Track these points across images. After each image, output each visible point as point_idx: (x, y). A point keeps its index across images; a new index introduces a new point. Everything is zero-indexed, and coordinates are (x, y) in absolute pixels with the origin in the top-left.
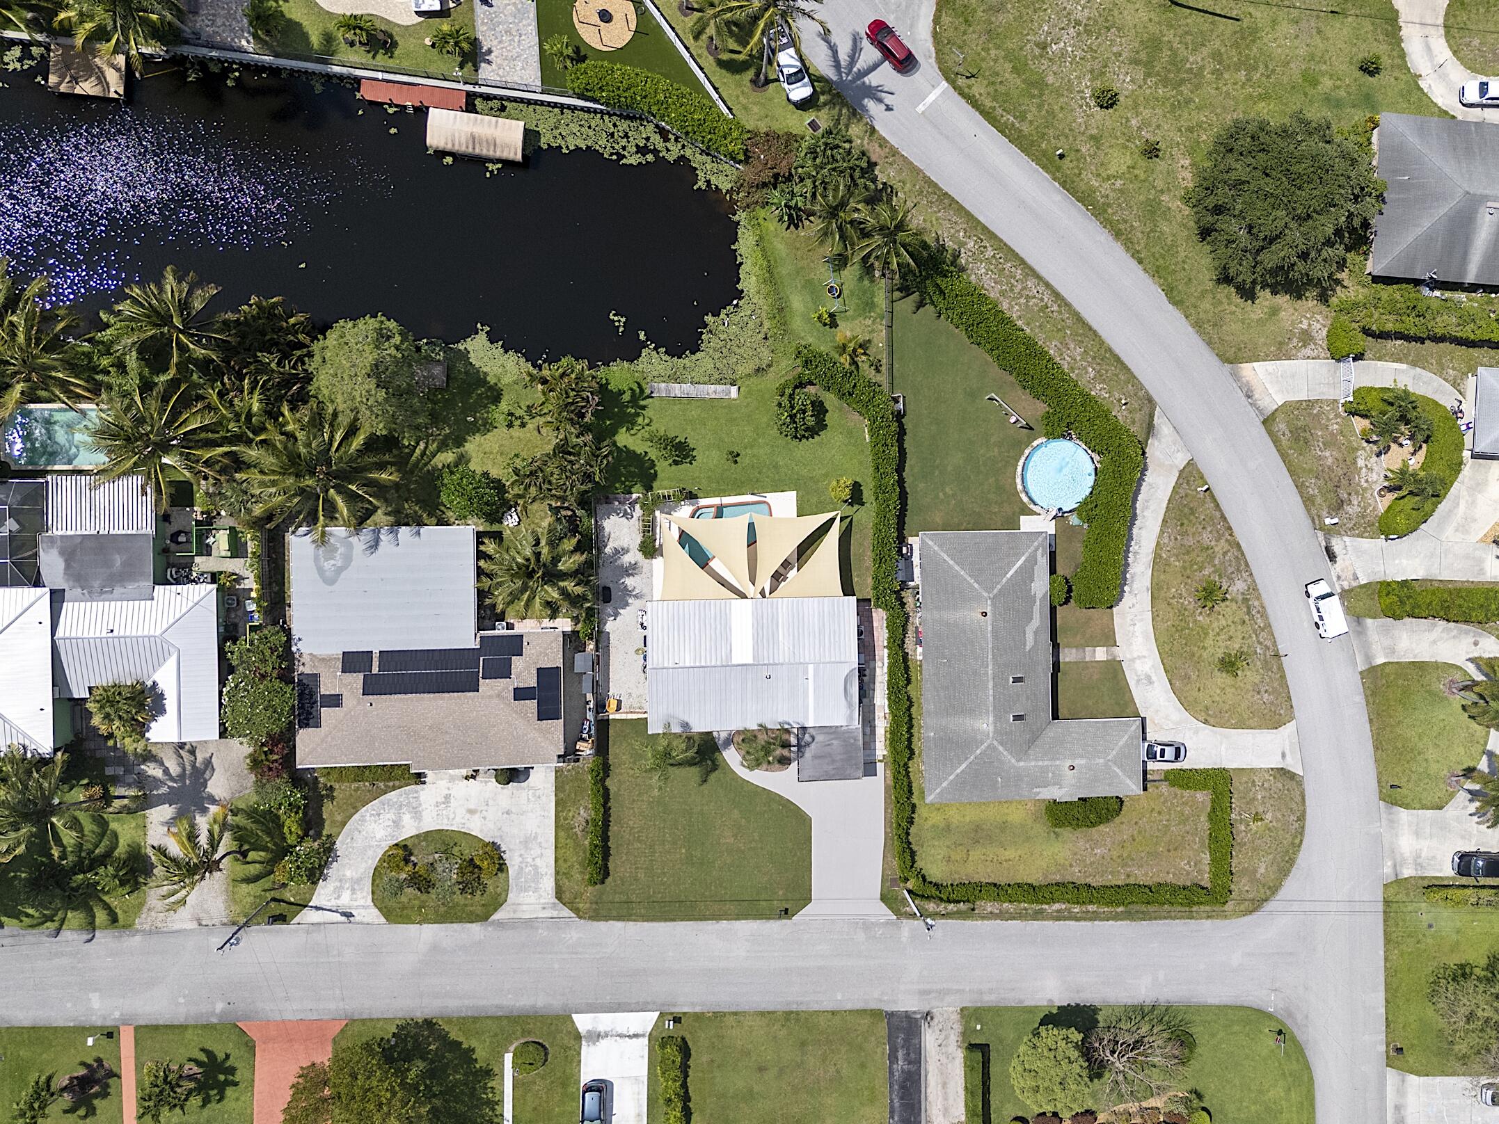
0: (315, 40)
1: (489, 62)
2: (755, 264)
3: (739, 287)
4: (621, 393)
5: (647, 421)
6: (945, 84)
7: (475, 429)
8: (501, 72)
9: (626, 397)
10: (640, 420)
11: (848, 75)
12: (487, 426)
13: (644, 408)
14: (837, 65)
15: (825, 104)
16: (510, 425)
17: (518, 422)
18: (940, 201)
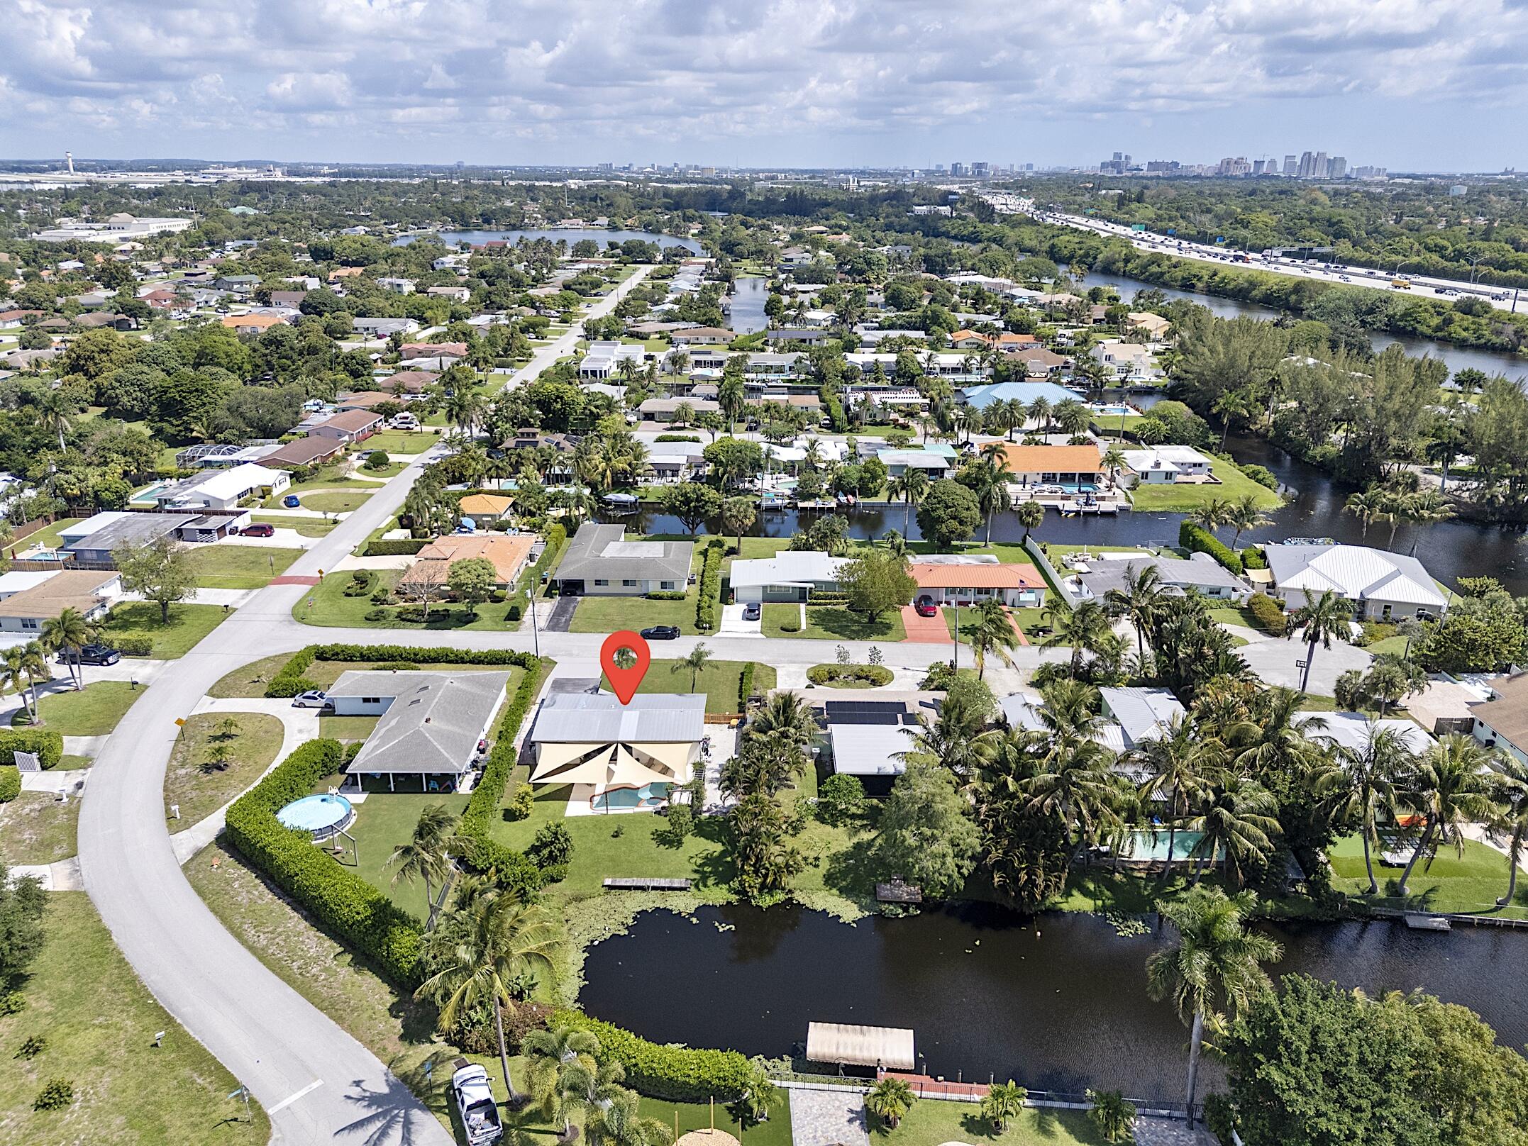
0: (1058, 1128)
1: (851, 1111)
2: (566, 970)
3: (586, 955)
4: (716, 884)
5: (693, 861)
6: (270, 1112)
7: (847, 856)
8: (837, 1104)
9: (710, 882)
10: (700, 861)
11: (397, 1115)
12: (835, 858)
13: (696, 871)
14: (407, 1124)
15: (439, 1086)
16: (817, 859)
17: (810, 861)
18: (333, 1005)
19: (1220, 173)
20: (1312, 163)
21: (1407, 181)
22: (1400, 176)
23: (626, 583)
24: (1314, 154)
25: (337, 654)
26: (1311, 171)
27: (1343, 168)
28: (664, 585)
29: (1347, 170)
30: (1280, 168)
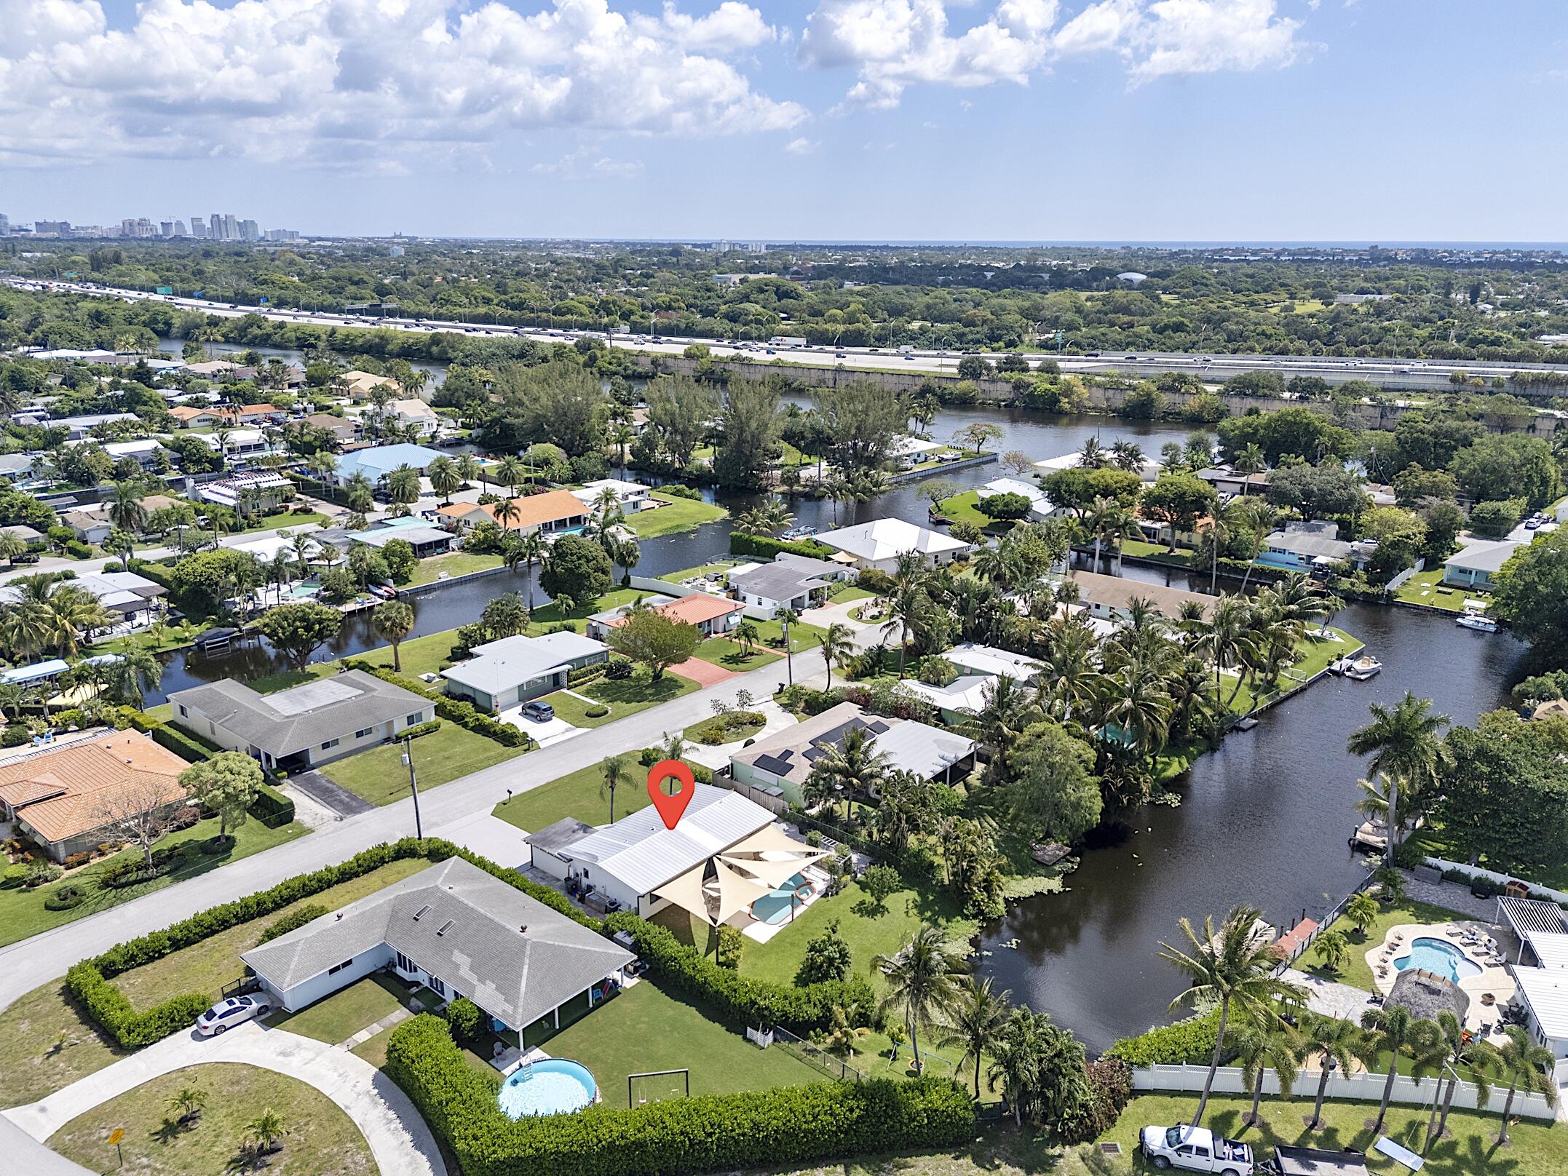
19: (124, 234)
20: (223, 226)
21: (329, 243)
22: (320, 239)
23: (359, 734)
24: (222, 217)
25: (133, 957)
26: (224, 234)
27: (256, 231)
28: (411, 720)
29: (261, 234)
30: (189, 232)
